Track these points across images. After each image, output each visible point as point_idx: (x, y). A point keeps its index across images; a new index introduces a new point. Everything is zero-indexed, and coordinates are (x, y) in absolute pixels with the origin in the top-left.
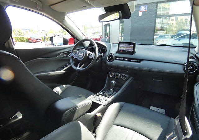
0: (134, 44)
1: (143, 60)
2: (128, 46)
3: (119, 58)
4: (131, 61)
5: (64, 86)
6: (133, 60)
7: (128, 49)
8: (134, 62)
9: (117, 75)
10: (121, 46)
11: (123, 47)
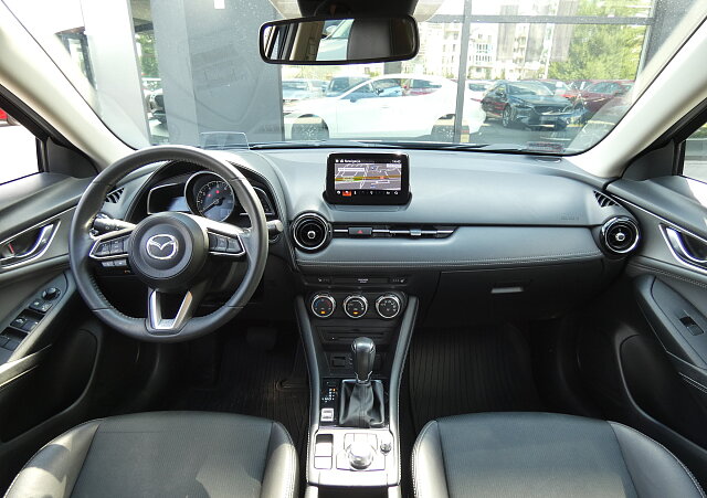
0: (404, 161)
1: (456, 226)
2: (377, 168)
3: (352, 230)
4: (409, 237)
5: (64, 441)
6: (418, 233)
7: (376, 184)
8: (423, 237)
9: (357, 304)
10: (340, 170)
11: (353, 173)
